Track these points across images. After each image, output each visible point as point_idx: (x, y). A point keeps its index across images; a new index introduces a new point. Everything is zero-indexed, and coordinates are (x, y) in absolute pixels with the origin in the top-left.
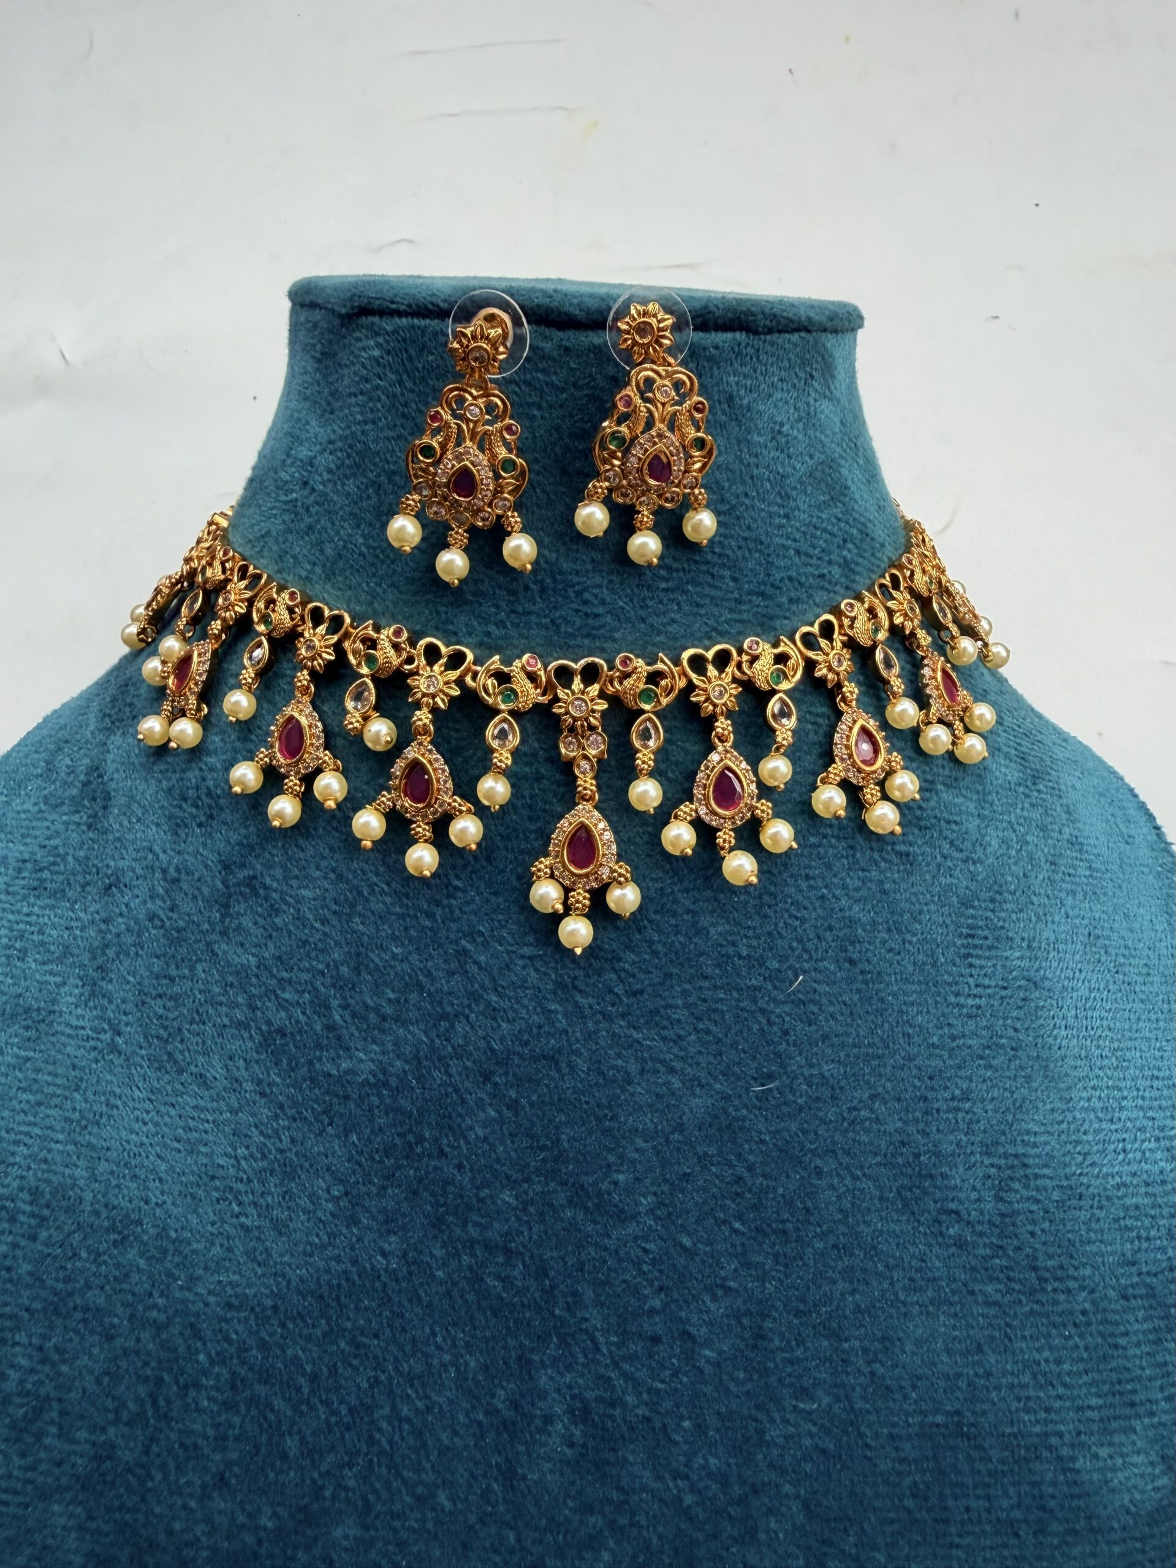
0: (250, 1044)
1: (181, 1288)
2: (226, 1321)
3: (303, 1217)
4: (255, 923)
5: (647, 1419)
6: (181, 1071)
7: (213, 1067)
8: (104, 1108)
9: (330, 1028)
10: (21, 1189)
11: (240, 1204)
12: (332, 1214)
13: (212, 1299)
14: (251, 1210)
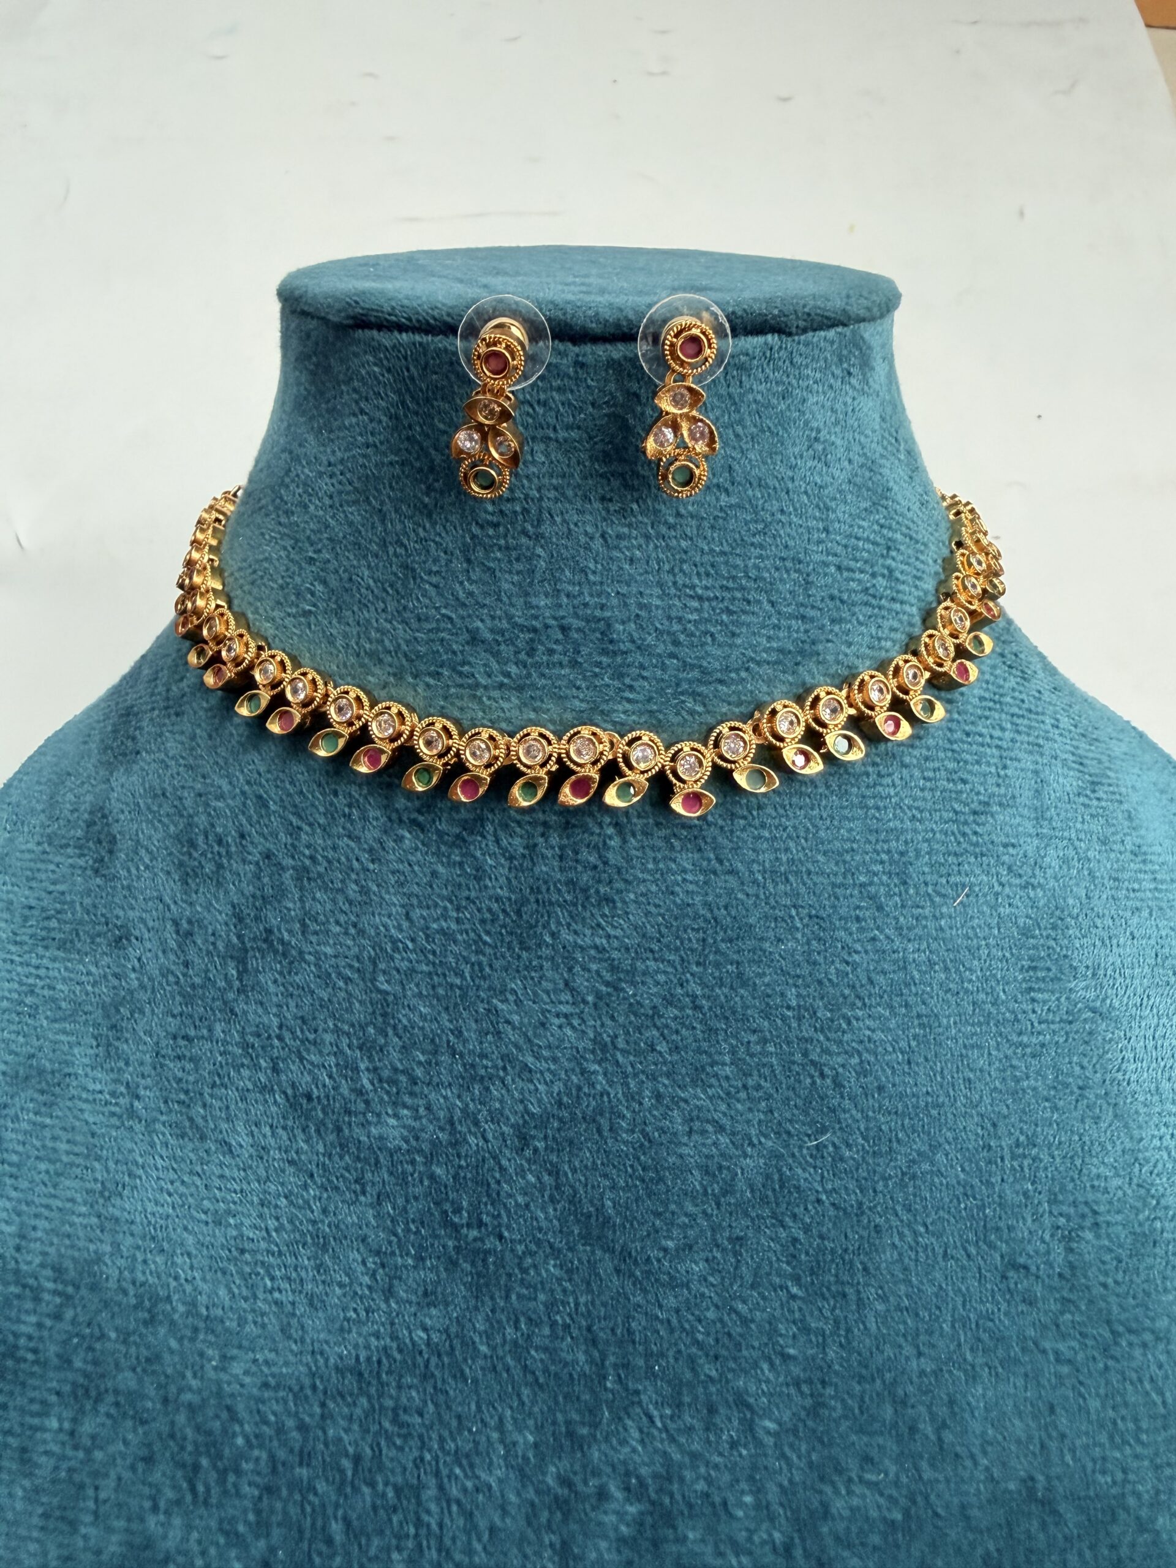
0: (274, 1109)
1: (215, 1368)
2: (263, 1402)
3: (338, 1291)
4: (275, 981)
5: (707, 1495)
6: (203, 1138)
7: (238, 1134)
8: (127, 1178)
9: (360, 1092)
10: (42, 1265)
11: (272, 1279)
12: (370, 1288)
13: (247, 1380)
14: (285, 1285)
